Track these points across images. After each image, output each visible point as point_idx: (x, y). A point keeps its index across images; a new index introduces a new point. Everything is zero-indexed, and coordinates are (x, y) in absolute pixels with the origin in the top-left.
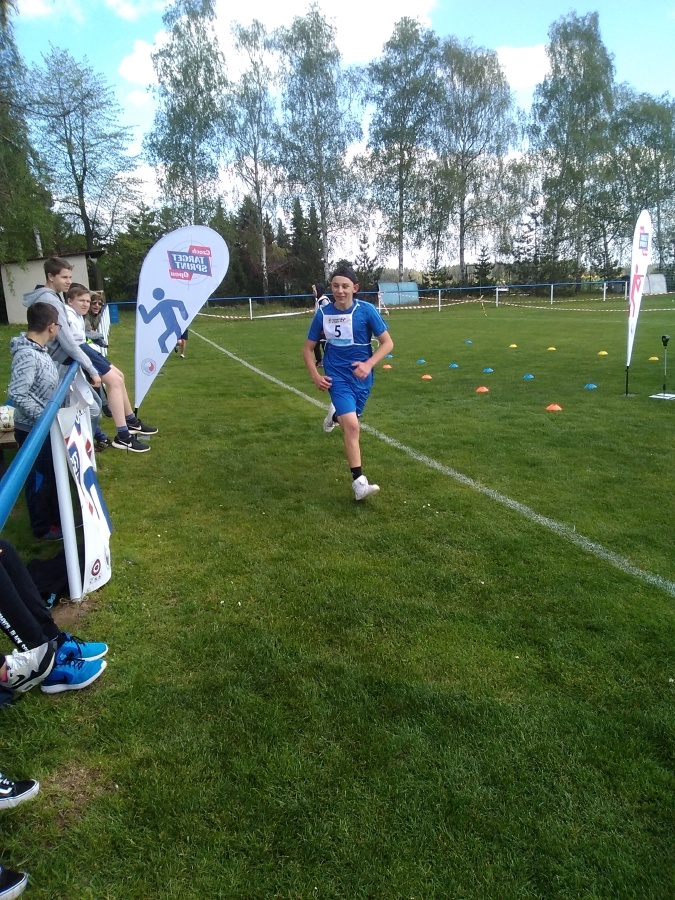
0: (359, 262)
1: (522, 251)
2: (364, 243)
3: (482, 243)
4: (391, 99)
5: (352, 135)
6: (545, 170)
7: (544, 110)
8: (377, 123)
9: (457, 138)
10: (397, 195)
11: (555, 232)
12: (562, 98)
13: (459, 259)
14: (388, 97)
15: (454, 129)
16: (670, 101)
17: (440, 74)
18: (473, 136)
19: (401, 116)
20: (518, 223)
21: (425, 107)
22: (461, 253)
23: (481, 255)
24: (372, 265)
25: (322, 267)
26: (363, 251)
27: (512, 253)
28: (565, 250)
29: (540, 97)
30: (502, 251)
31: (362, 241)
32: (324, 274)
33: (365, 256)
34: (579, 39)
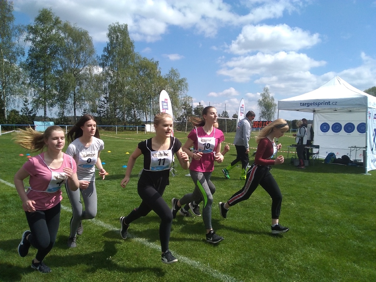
0: (23, 111)
1: (101, 112)
2: (26, 102)
3: (84, 107)
4: (39, 41)
5: (19, 54)
6: (109, 81)
7: (107, 58)
8: (32, 50)
9: (71, 62)
10: (43, 82)
11: (115, 105)
12: (115, 54)
13: (73, 113)
14: (37, 40)
15: (69, 58)
16: (154, 62)
17: (62, 35)
18: (79, 62)
19: (45, 49)
20: (100, 100)
21: (56, 47)
22: (75, 111)
23: (84, 112)
24: (30, 113)
25: (3, 112)
26: (25, 106)
27: (97, 112)
28: (119, 113)
29: (106, 52)
30: (93, 111)
31: (25, 101)
32: (4, 115)
33: (27, 109)
34: (121, 33)
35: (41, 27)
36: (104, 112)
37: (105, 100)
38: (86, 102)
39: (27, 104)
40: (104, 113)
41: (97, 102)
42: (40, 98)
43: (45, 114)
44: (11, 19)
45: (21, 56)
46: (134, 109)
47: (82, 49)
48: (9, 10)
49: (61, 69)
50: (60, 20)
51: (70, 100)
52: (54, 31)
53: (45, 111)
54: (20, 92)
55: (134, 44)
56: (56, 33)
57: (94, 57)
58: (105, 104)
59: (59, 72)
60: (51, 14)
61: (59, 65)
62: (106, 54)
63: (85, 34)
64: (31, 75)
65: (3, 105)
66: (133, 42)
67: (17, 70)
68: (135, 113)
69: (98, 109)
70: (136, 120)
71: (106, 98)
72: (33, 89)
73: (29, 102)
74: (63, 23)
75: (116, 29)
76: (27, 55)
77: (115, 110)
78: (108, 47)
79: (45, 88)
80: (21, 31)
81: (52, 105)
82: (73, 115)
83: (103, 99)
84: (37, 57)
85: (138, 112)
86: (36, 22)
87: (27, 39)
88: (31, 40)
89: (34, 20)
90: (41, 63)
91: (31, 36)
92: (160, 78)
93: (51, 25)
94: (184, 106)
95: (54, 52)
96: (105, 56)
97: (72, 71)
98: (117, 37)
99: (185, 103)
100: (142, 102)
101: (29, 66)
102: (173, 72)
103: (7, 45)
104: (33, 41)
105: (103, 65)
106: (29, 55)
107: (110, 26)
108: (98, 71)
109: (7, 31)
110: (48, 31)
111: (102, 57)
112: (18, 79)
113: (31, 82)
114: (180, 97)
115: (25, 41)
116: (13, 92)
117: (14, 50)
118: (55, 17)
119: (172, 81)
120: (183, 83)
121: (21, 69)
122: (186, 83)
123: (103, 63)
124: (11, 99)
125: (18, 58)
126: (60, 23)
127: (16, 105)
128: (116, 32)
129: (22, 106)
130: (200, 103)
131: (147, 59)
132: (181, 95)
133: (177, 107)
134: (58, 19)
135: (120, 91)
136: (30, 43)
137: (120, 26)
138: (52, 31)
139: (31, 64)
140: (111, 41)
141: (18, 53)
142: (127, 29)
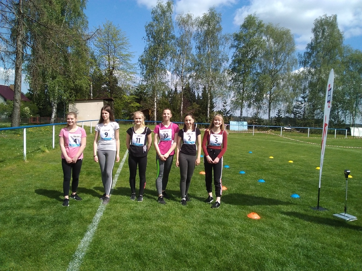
3: (279, 107)
6: (309, 79)
7: (310, 55)
8: (235, 56)
9: (270, 63)
10: (242, 85)
13: (268, 115)
15: (268, 60)
17: (264, 38)
18: (277, 62)
20: (296, 100)
22: (269, 111)
23: (278, 113)
24: (228, 113)
27: (293, 113)
28: (319, 114)
29: (309, 49)
30: (288, 112)
31: (224, 103)
33: (225, 109)
34: (328, 26)
35: (245, 33)
37: (302, 100)
38: (281, 103)
39: (226, 105)
40: (301, 114)
43: (241, 114)
45: (225, 62)
46: (338, 109)
48: (218, 22)
49: (260, 71)
58: (302, 104)
60: (255, 19)
61: (258, 67)
63: (287, 32)
68: (338, 114)
69: (295, 109)
70: (338, 121)
77: (314, 111)
81: (249, 106)
84: (239, 62)
87: (232, 46)
88: (235, 46)
89: (240, 27)
91: (236, 43)
93: (254, 29)
96: (308, 53)
97: (270, 72)
98: (324, 30)
103: (215, 54)
105: (304, 63)
106: (233, 60)
107: (316, 19)
115: (229, 48)
117: (220, 57)
118: (258, 21)
126: (262, 26)
128: (323, 26)
131: (360, 52)
134: (261, 23)
136: (234, 50)
137: (327, 18)
139: (234, 68)
141: (223, 60)
142: (336, 20)
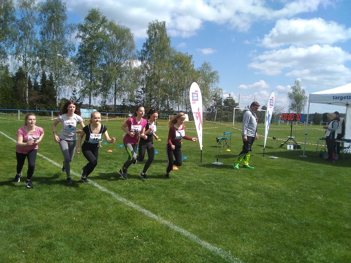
1: (138, 101)
2: (75, 92)
3: (123, 96)
4: (88, 38)
5: (71, 49)
6: (147, 73)
7: (146, 52)
8: (82, 46)
9: (114, 57)
10: (89, 75)
11: (150, 96)
12: (153, 49)
13: (114, 102)
14: (86, 37)
15: (113, 53)
16: (188, 56)
17: (108, 33)
18: (121, 57)
19: (92, 45)
20: (137, 91)
21: (102, 43)
22: (115, 100)
23: (123, 101)
24: (78, 101)
25: (55, 100)
26: (74, 95)
27: (135, 102)
28: (154, 103)
29: (145, 47)
30: (131, 101)
31: (73, 91)
32: (56, 103)
33: (75, 97)
34: (159, 30)
35: (90, 25)
36: (141, 101)
37: (142, 91)
38: (125, 93)
39: (75, 93)
40: (141, 103)
41: (135, 93)
42: (86, 88)
43: (90, 102)
44: (64, 18)
45: (72, 51)
46: (167, 99)
47: (124, 44)
48: (63, 11)
49: (105, 62)
50: (106, 18)
51: (112, 91)
52: (101, 29)
53: (90, 100)
54: (70, 83)
55: (170, 40)
56: (103, 31)
57: (134, 51)
58: (142, 94)
59: (103, 66)
60: (99, 14)
61: (104, 60)
62: (145, 49)
63: (127, 31)
64: (80, 68)
65: (55, 94)
66: (169, 38)
67: (68, 63)
68: (168, 103)
69: (136, 99)
70: (169, 109)
71: (143, 89)
72: (81, 80)
73: (77, 92)
74: (108, 22)
75: (155, 26)
76: (77, 51)
77: (151, 100)
78: (147, 42)
79: (91, 80)
80: (72, 29)
81: (96, 95)
82: (114, 104)
83: (140, 90)
84: (86, 53)
85: (171, 102)
86: (86, 21)
87: (78, 36)
88: (81, 37)
89: (84, 19)
90: (89, 57)
91: (81, 34)
92: (193, 71)
93: (99, 23)
94: (214, 98)
95: (100, 48)
96: (144, 51)
97: (114, 64)
98: (156, 33)
99: (216, 94)
100: (175, 94)
101: (78, 60)
102: (206, 66)
103: (61, 42)
104: (83, 38)
105: (142, 59)
106: (79, 50)
107: (150, 23)
108: (137, 64)
109: (61, 29)
110: (96, 29)
111: (141, 51)
112: (69, 71)
113: (79, 74)
114: (211, 88)
115: (75, 38)
116: (64, 83)
117: (67, 46)
118: (102, 16)
119: (204, 74)
120: (215, 76)
121: (72, 63)
122: (217, 76)
123: (142, 57)
124: (62, 89)
125: (70, 53)
126: (106, 21)
127: (66, 94)
128: (155, 29)
129: (71, 95)
130: (230, 95)
131: (181, 54)
132: (212, 87)
133: (208, 98)
134: (104, 18)
135: (156, 83)
136: (80, 40)
137: (159, 23)
138: (99, 29)
139: (81, 58)
140: (150, 38)
141: (69, 49)
142: (165, 26)
